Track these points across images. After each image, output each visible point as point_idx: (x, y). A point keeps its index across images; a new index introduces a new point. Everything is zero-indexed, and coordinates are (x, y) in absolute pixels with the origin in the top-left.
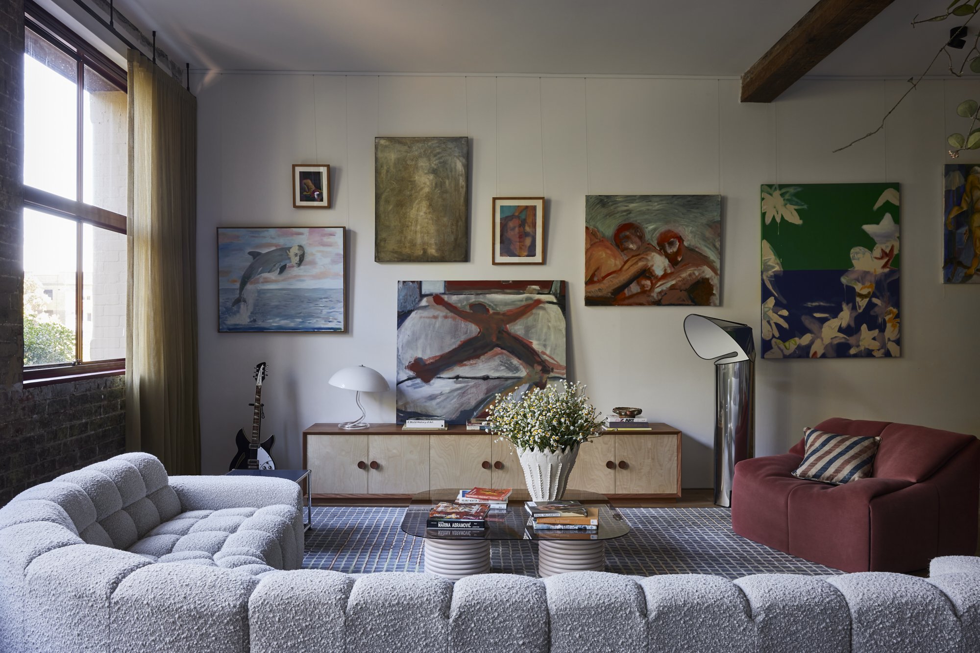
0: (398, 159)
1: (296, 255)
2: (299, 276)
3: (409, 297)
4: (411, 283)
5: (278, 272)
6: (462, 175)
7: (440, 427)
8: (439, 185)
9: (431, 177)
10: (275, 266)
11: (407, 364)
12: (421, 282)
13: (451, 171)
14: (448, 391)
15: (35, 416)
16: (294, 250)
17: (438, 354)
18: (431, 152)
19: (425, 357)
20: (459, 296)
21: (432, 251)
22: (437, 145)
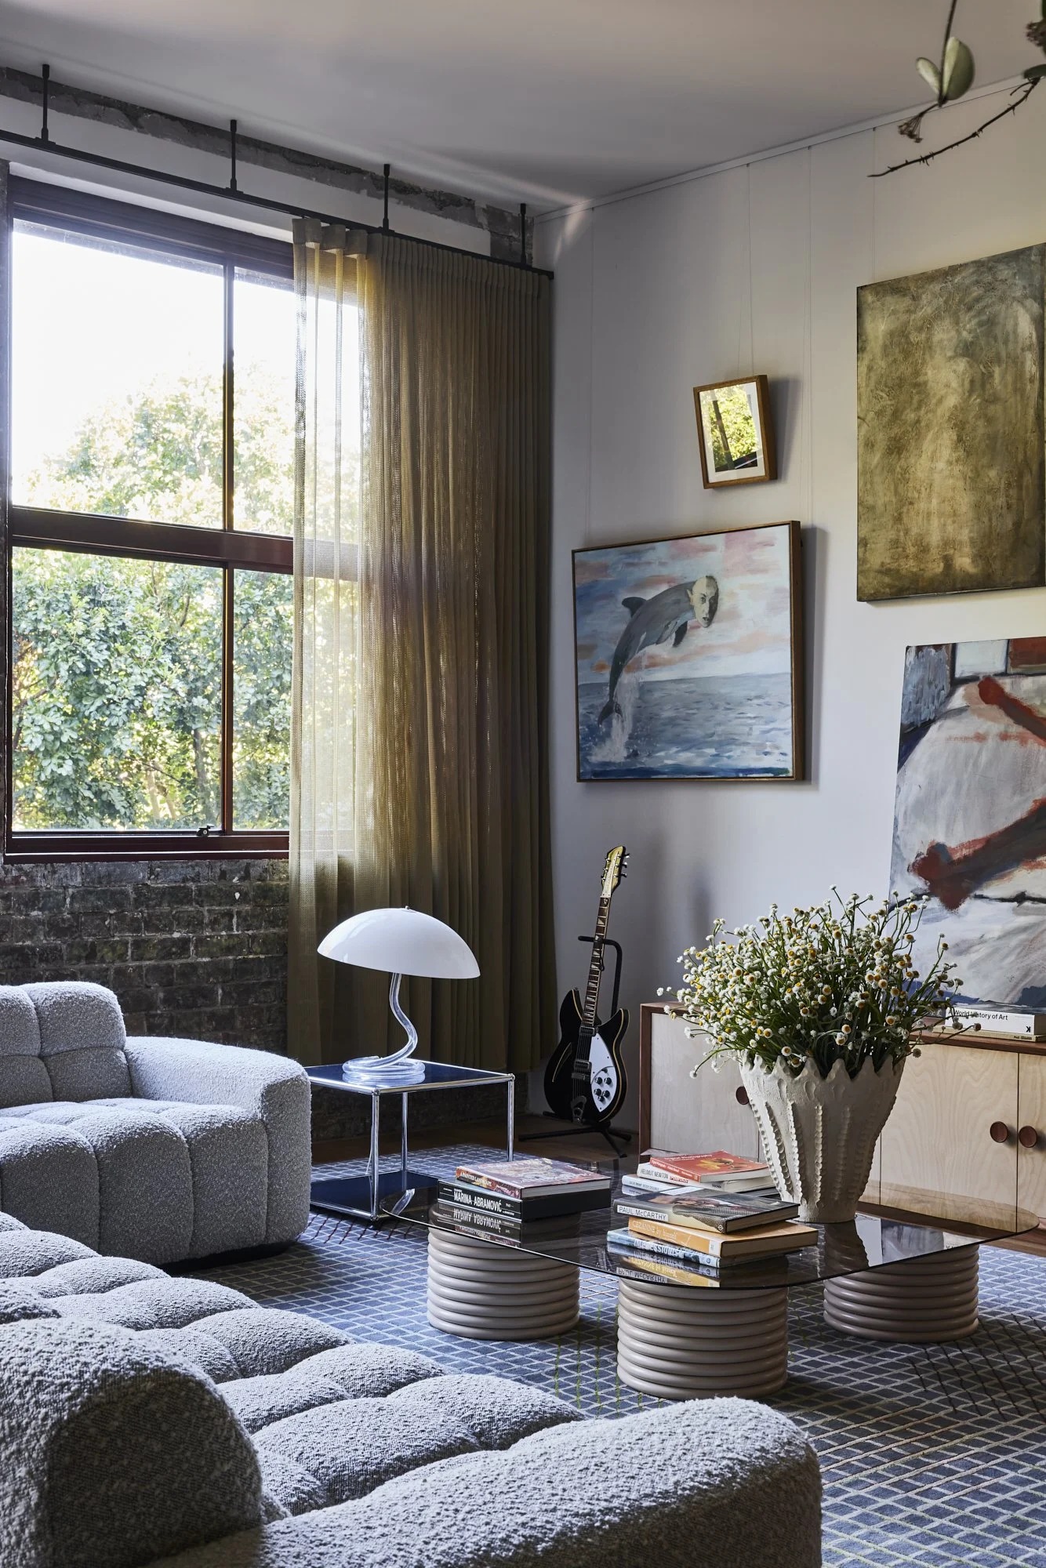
0: (891, 334)
1: (703, 599)
2: (710, 647)
3: (926, 687)
4: (933, 651)
5: (673, 641)
6: (1030, 348)
7: (1023, 1032)
8: (979, 384)
9: (962, 365)
10: (667, 627)
11: (912, 860)
12: (954, 646)
13: (1006, 342)
14: (997, 934)
15: (34, 913)
16: (701, 589)
17: (981, 834)
18: (960, 301)
19: (952, 844)
20: (1037, 678)
21: (964, 562)
22: (975, 278)
